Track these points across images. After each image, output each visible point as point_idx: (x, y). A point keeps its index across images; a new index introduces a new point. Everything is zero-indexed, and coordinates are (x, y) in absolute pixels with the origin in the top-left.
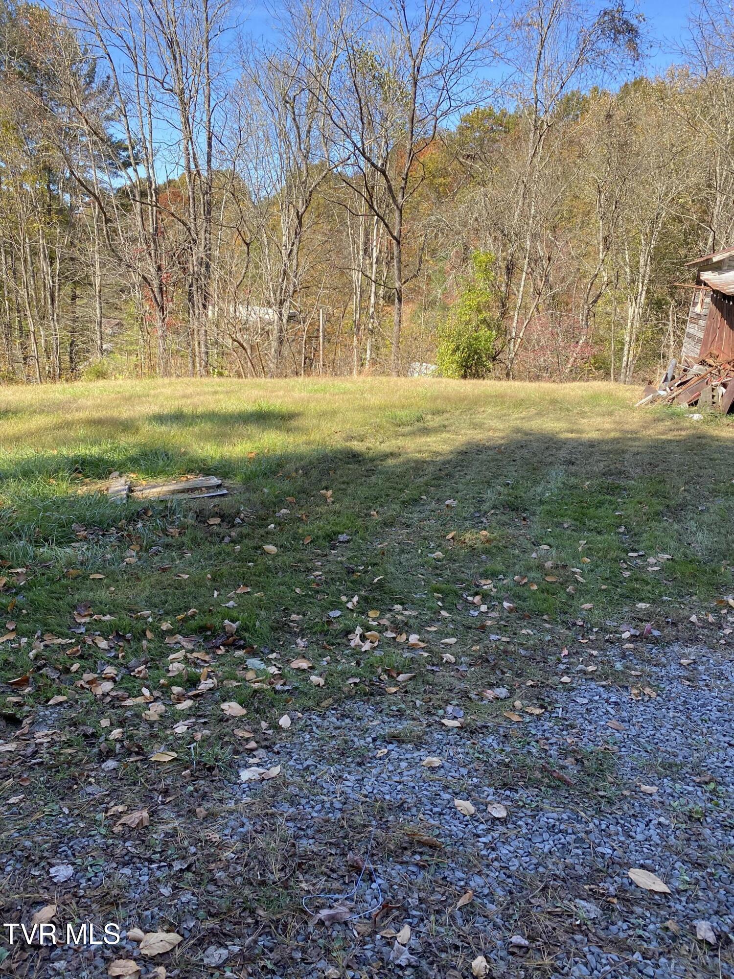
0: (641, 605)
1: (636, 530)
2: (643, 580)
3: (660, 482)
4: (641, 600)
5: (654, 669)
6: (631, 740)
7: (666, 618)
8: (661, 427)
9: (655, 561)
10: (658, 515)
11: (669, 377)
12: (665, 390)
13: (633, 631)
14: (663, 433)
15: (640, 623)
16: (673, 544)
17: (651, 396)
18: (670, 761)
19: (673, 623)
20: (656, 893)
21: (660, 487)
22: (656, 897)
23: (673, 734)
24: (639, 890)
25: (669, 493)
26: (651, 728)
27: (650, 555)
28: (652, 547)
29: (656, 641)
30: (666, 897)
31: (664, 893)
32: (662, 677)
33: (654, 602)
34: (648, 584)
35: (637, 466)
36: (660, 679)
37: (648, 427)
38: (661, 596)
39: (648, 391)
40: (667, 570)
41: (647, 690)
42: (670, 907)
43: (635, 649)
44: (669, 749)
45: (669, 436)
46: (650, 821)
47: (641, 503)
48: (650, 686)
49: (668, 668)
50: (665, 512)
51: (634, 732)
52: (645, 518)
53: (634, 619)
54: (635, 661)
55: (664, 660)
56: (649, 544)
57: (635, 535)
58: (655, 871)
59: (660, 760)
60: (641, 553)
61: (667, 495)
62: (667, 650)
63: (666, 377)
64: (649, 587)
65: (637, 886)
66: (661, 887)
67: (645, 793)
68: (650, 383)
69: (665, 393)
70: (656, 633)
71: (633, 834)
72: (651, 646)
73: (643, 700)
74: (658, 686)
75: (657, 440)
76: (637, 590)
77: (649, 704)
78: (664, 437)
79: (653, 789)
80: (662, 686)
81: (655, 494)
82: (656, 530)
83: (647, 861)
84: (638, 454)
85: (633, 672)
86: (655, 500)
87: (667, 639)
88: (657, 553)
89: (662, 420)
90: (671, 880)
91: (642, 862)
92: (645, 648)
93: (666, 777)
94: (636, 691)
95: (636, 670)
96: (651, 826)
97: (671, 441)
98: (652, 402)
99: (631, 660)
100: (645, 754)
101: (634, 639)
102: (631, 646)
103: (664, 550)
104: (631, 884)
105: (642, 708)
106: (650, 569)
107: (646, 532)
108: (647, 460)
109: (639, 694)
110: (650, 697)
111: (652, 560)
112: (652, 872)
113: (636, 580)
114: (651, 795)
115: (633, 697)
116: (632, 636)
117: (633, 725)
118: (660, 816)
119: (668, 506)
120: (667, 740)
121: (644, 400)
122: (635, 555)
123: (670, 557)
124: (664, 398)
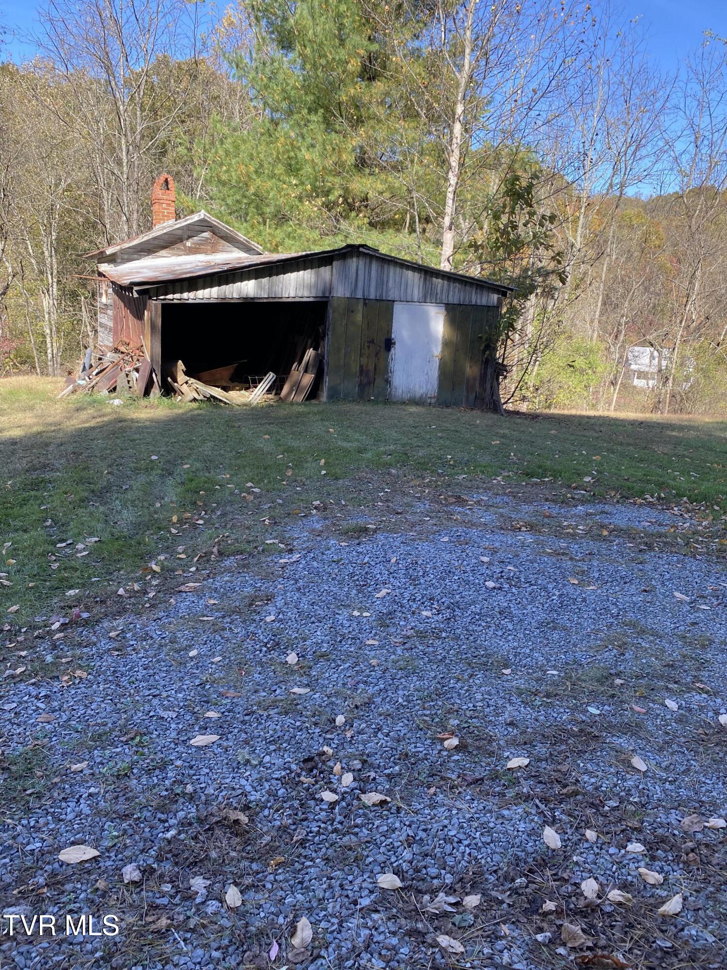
0: (71, 592)
1: (63, 521)
2: (71, 568)
3: (84, 469)
4: (71, 587)
5: (85, 650)
6: (63, 726)
7: (95, 598)
8: (84, 415)
9: (83, 546)
10: (83, 501)
11: (87, 367)
12: (84, 379)
13: (62, 620)
14: (87, 421)
15: (69, 611)
16: (100, 526)
17: (71, 387)
18: (100, 731)
19: (101, 601)
20: (86, 861)
21: (84, 474)
22: (87, 865)
23: (103, 705)
24: (70, 867)
25: (93, 478)
26: (82, 707)
27: (77, 542)
28: (79, 534)
29: (86, 623)
30: (96, 861)
31: (94, 858)
32: (93, 655)
33: (84, 585)
34: (76, 570)
35: (61, 456)
36: (91, 658)
37: (71, 417)
38: (89, 578)
39: (69, 382)
40: (95, 552)
41: (78, 673)
42: (100, 868)
43: (65, 637)
44: (99, 721)
45: (92, 423)
46: (81, 796)
47: (66, 493)
48: (80, 667)
49: (98, 645)
50: (90, 497)
51: (65, 718)
52: (71, 507)
53: (62, 608)
54: (66, 649)
55: (94, 639)
56: (77, 531)
57: (63, 525)
58: (85, 841)
59: (90, 735)
60: (69, 542)
61: (91, 481)
62: (97, 628)
63: (84, 367)
64: (78, 573)
65: (68, 865)
66: (91, 853)
67: (75, 773)
68: (70, 373)
69: (84, 382)
70: (85, 615)
71: (63, 817)
72: (80, 629)
73: (74, 684)
74: (88, 665)
75: (80, 429)
76: (67, 579)
77: (81, 685)
78: (87, 425)
79: (84, 765)
80: (93, 664)
81: (80, 481)
82: (82, 516)
83: (77, 836)
84: (62, 445)
85: (64, 660)
86: (80, 487)
87: (97, 618)
88: (85, 538)
89: (84, 409)
90: (101, 843)
91: (72, 839)
92: (75, 634)
93: (96, 749)
94: (66, 678)
95: (67, 657)
96: (82, 801)
97: (94, 428)
98: (74, 392)
99: (62, 649)
100: (76, 735)
101: (64, 627)
102: (62, 635)
103: (91, 535)
104: (61, 866)
105: (73, 692)
106: (79, 555)
107: (72, 520)
108: (70, 449)
109: (70, 679)
110: (81, 679)
111: (80, 546)
112: (82, 844)
113: (65, 569)
114: (81, 771)
115: (64, 684)
116: (62, 624)
117: (64, 712)
118: (90, 787)
119: (93, 491)
120: (98, 713)
121: (65, 392)
122: (64, 545)
123: (97, 539)
124: (84, 387)
